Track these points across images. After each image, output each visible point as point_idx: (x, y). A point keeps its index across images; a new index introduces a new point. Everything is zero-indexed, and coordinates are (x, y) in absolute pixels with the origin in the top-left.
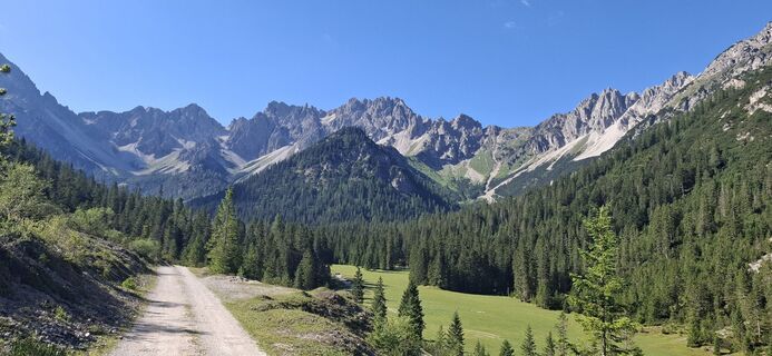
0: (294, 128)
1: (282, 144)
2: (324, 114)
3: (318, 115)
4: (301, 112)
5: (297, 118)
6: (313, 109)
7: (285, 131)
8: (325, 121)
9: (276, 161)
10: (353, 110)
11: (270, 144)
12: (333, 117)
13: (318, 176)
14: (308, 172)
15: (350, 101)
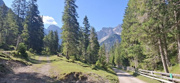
0: (107, 32)
1: (105, 36)
2: (113, 28)
3: (112, 29)
4: (109, 29)
5: (108, 30)
6: (111, 28)
7: (106, 33)
8: (114, 30)
9: (104, 40)
10: (119, 27)
11: (103, 36)
12: (115, 29)
13: (108, 44)
14: (106, 43)
15: (119, 25)
